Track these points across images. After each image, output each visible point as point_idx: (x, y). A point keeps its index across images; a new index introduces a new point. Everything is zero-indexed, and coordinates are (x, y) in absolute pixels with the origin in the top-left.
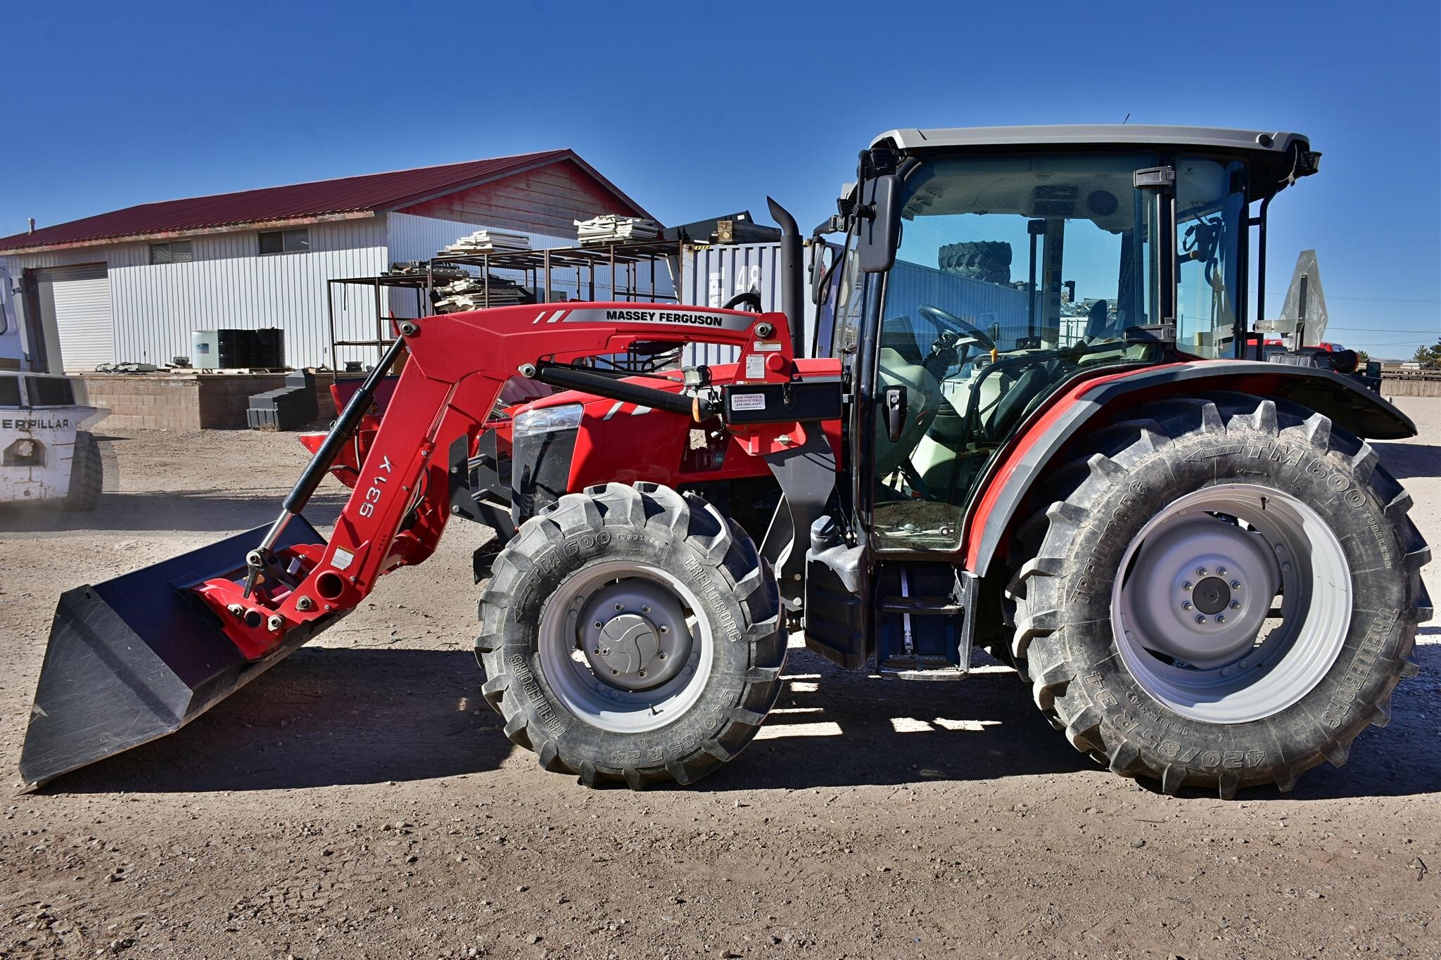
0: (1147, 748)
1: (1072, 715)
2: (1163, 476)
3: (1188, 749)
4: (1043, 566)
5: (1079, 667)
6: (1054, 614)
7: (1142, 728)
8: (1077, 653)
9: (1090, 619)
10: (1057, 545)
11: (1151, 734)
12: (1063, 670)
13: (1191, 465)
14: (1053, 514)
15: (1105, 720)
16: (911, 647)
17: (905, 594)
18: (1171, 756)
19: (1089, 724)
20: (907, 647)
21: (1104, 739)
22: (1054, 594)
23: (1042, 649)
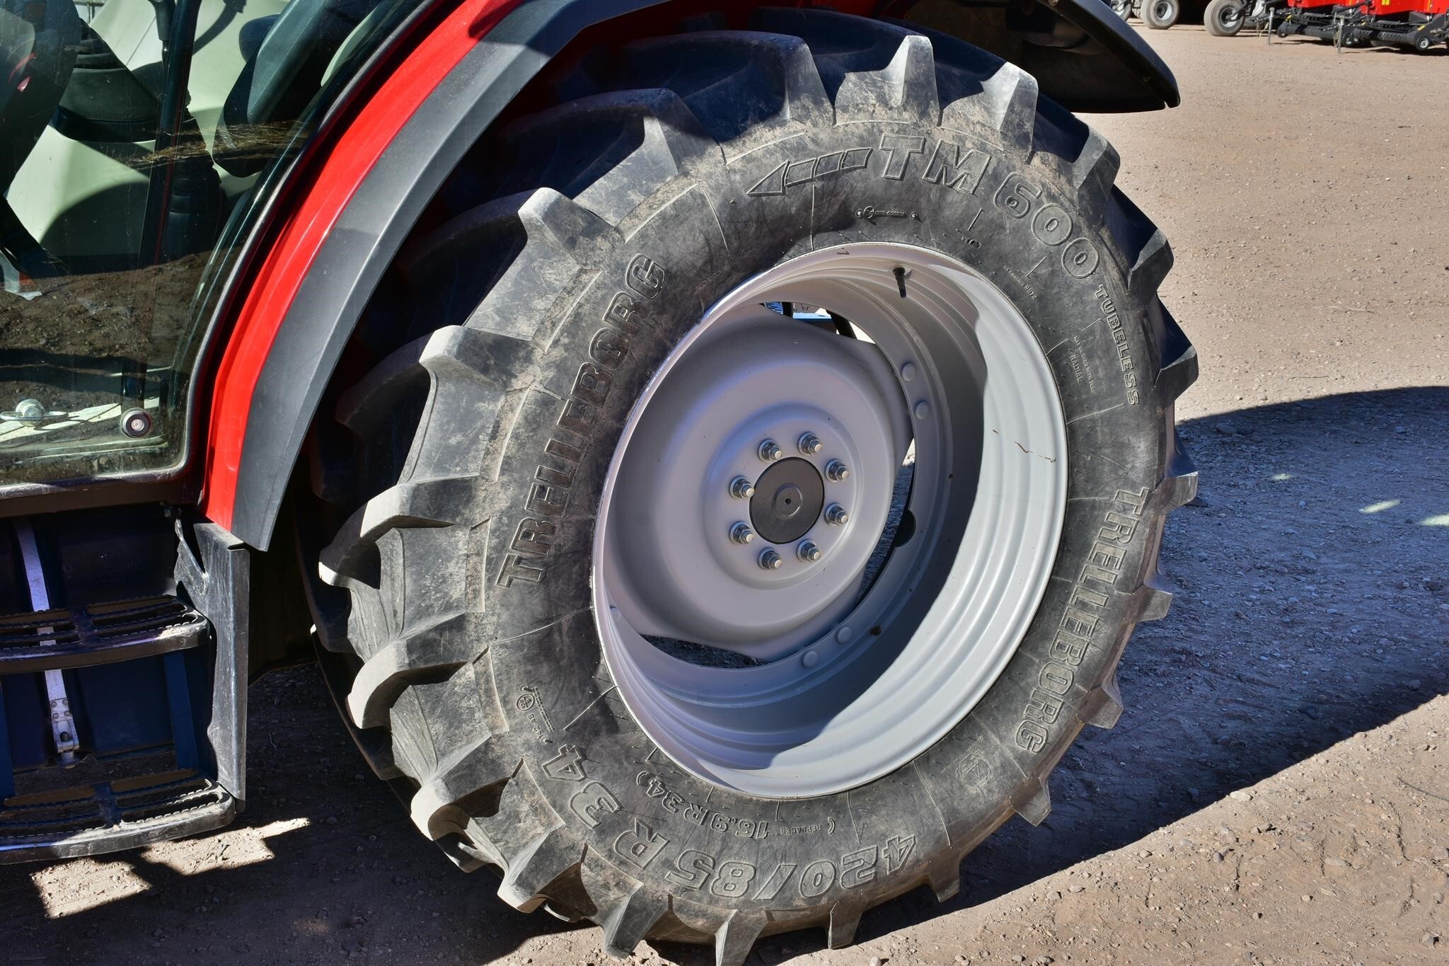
0: (687, 890)
1: (515, 852)
2: (701, 239)
3: (770, 868)
4: (422, 503)
5: (527, 742)
6: (458, 624)
7: (673, 848)
8: (520, 711)
9: (548, 620)
10: (453, 441)
11: (692, 857)
12: (491, 755)
13: (762, 204)
14: (440, 363)
15: (594, 852)
16: (75, 744)
17: (40, 602)
18: (736, 893)
19: (556, 869)
20: (62, 747)
21: (591, 891)
22: (457, 570)
23: (433, 710)
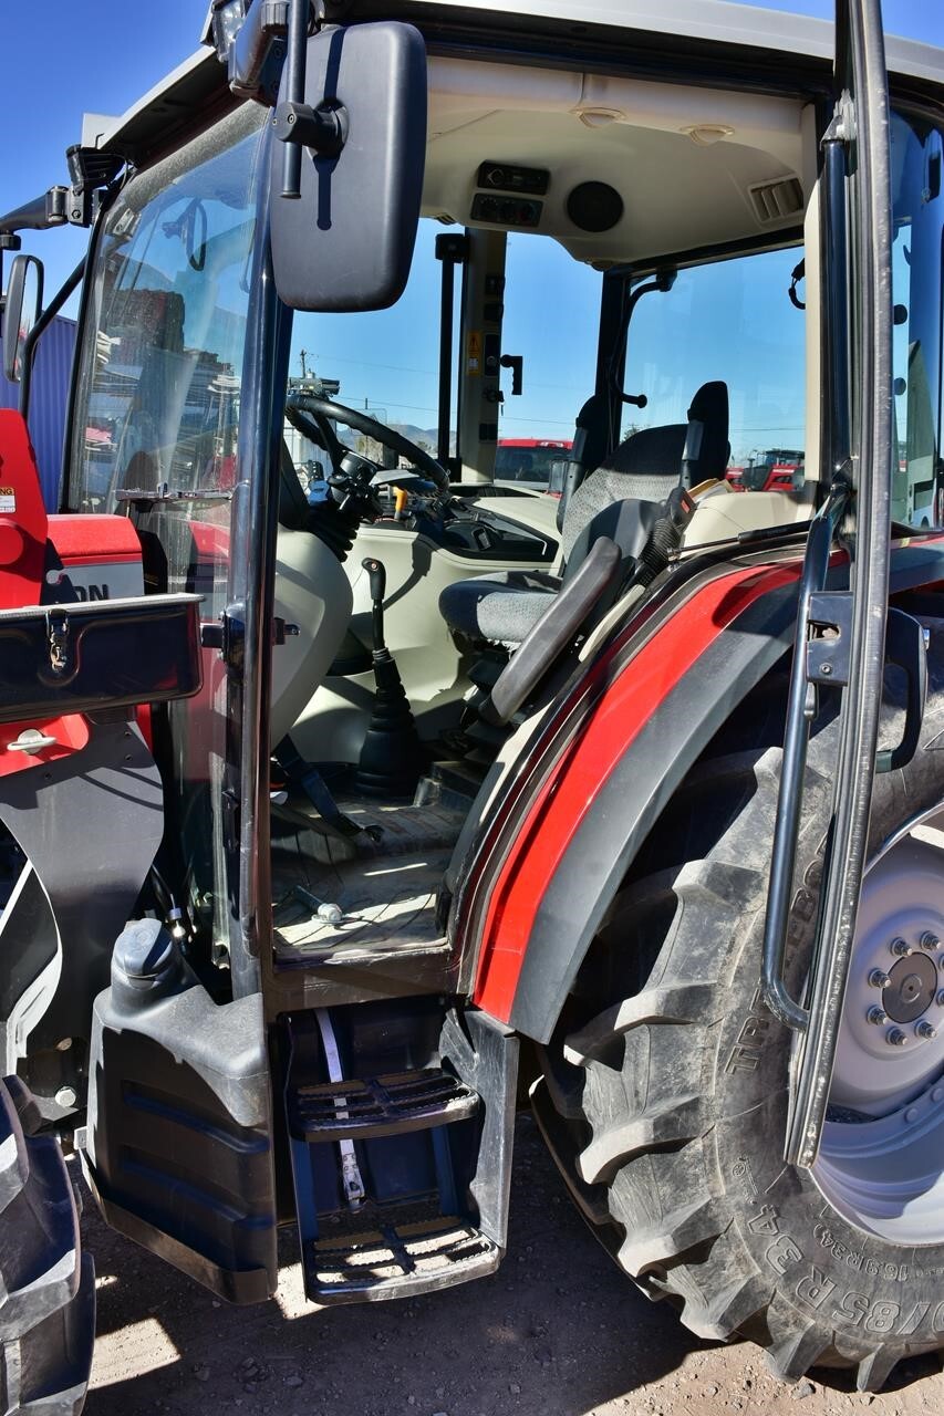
0: (848, 1326)
1: (715, 1294)
2: (889, 786)
3: (911, 1307)
4: (673, 1006)
5: (738, 1204)
6: (693, 1106)
7: (839, 1291)
8: (735, 1177)
9: (759, 1101)
10: (696, 953)
11: (853, 1298)
12: (709, 1215)
13: (934, 758)
14: (690, 893)
15: (781, 1295)
16: (361, 1192)
17: (336, 1075)
18: (884, 1329)
19: (750, 1309)
20: (352, 1195)
21: (772, 1327)
22: (694, 1060)
23: (663, 1175)
